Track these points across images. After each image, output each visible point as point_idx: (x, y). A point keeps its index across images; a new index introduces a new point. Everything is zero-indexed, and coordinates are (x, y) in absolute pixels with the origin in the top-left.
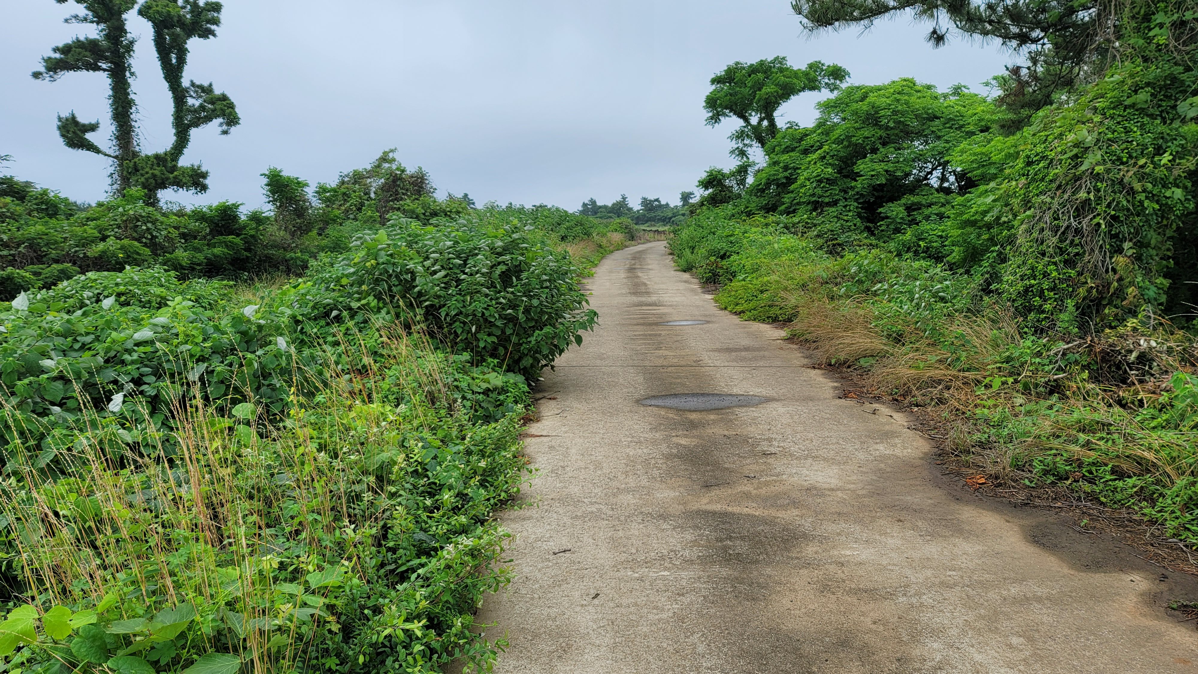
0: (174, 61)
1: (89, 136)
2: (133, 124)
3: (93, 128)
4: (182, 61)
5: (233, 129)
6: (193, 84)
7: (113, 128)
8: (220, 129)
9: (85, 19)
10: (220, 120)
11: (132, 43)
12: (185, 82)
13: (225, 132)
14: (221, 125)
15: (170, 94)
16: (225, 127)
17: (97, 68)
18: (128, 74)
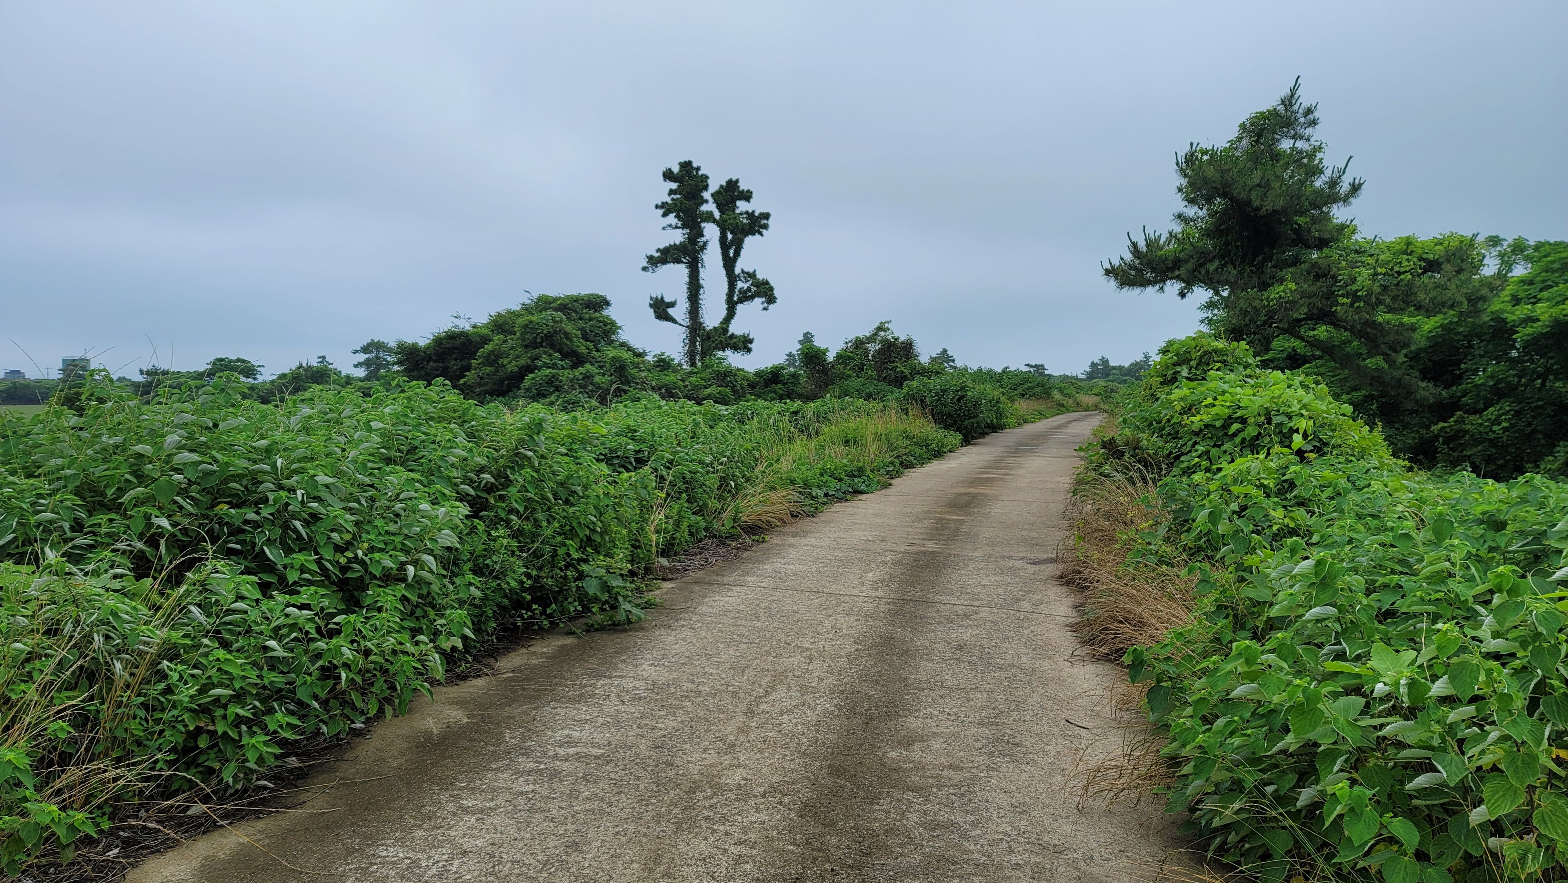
0: (731, 255)
1: (670, 311)
2: (701, 302)
3: (672, 305)
4: (737, 254)
5: (771, 306)
6: (743, 271)
7: (687, 305)
8: (762, 306)
9: (677, 227)
10: (764, 299)
11: (705, 243)
12: (737, 271)
13: (765, 309)
14: (763, 303)
15: (726, 279)
16: (766, 305)
17: (679, 262)
18: (700, 265)
